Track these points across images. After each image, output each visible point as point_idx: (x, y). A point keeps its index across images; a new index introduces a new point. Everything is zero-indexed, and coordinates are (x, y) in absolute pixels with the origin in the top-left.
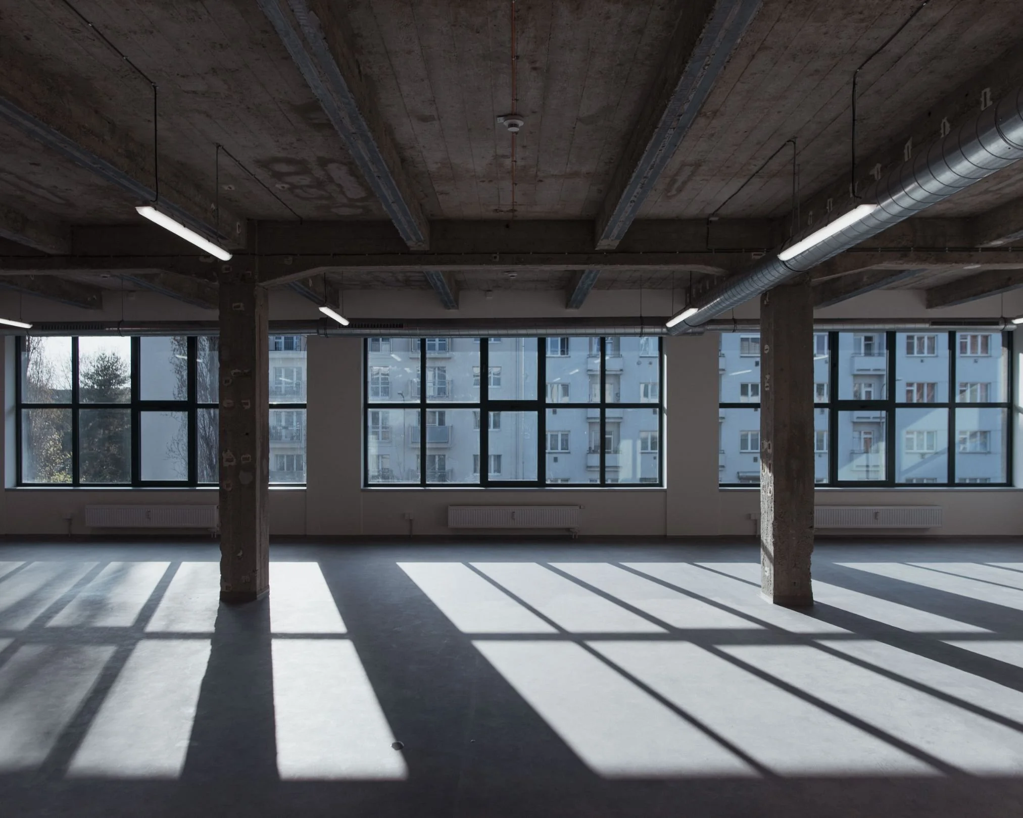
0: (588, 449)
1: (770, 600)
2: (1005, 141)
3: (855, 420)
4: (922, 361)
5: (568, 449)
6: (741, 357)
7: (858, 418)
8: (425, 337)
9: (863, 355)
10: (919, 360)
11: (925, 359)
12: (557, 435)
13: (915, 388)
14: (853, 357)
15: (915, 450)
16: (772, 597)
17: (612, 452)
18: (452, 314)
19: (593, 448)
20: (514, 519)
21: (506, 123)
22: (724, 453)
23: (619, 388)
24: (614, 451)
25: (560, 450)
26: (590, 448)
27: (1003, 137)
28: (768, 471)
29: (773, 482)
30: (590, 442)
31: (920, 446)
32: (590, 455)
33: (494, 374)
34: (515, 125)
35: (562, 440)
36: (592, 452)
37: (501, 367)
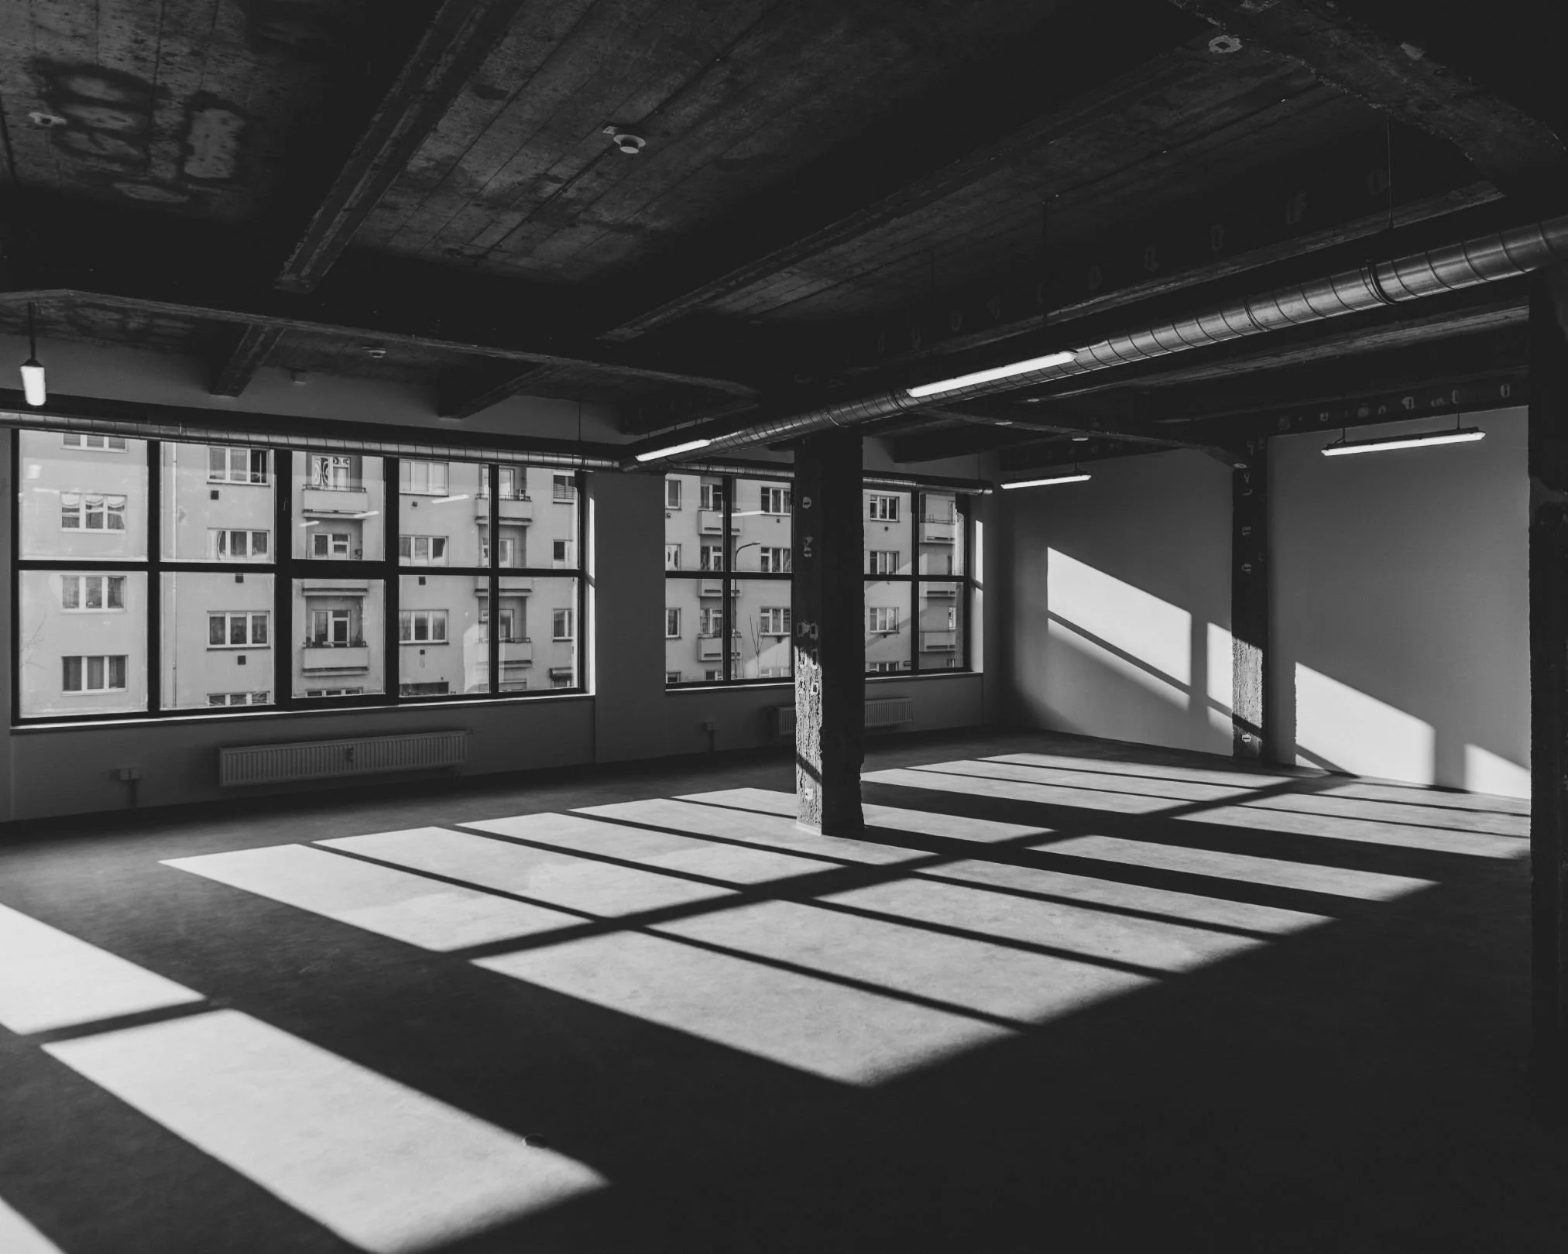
0: (305, 641)
1: (816, 830)
2: (1250, 317)
3: (704, 594)
4: (778, 521)
5: (265, 642)
6: (554, 503)
7: (707, 591)
8: (159, 438)
9: (711, 509)
10: (775, 519)
11: (781, 519)
12: (245, 619)
13: (770, 555)
14: (699, 511)
15: (771, 633)
16: (820, 826)
17: (348, 645)
18: (223, 402)
19: (313, 639)
20: (352, 761)
21: (618, 139)
22: (530, 642)
23: (361, 542)
24: (350, 642)
25: (249, 643)
26: (308, 639)
27: (1248, 311)
28: (811, 662)
29: (820, 676)
30: (308, 628)
31: (776, 628)
32: (307, 651)
33: (110, 508)
34: (634, 145)
35: (254, 628)
36: (311, 645)
37: (125, 496)
